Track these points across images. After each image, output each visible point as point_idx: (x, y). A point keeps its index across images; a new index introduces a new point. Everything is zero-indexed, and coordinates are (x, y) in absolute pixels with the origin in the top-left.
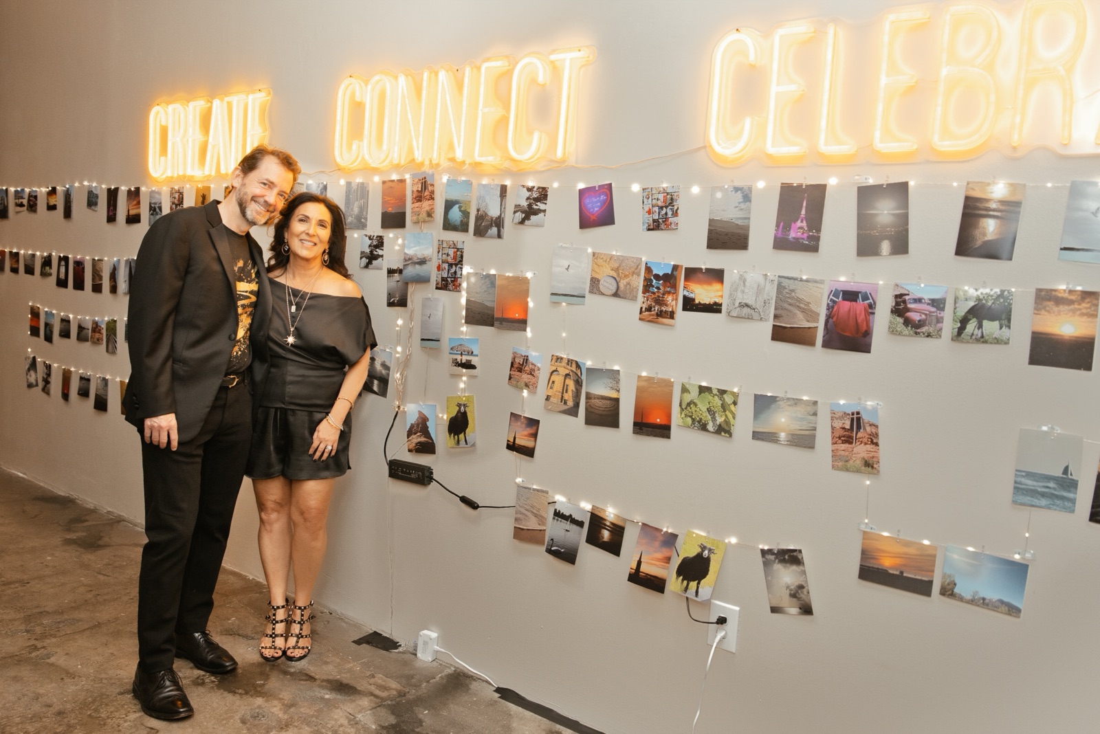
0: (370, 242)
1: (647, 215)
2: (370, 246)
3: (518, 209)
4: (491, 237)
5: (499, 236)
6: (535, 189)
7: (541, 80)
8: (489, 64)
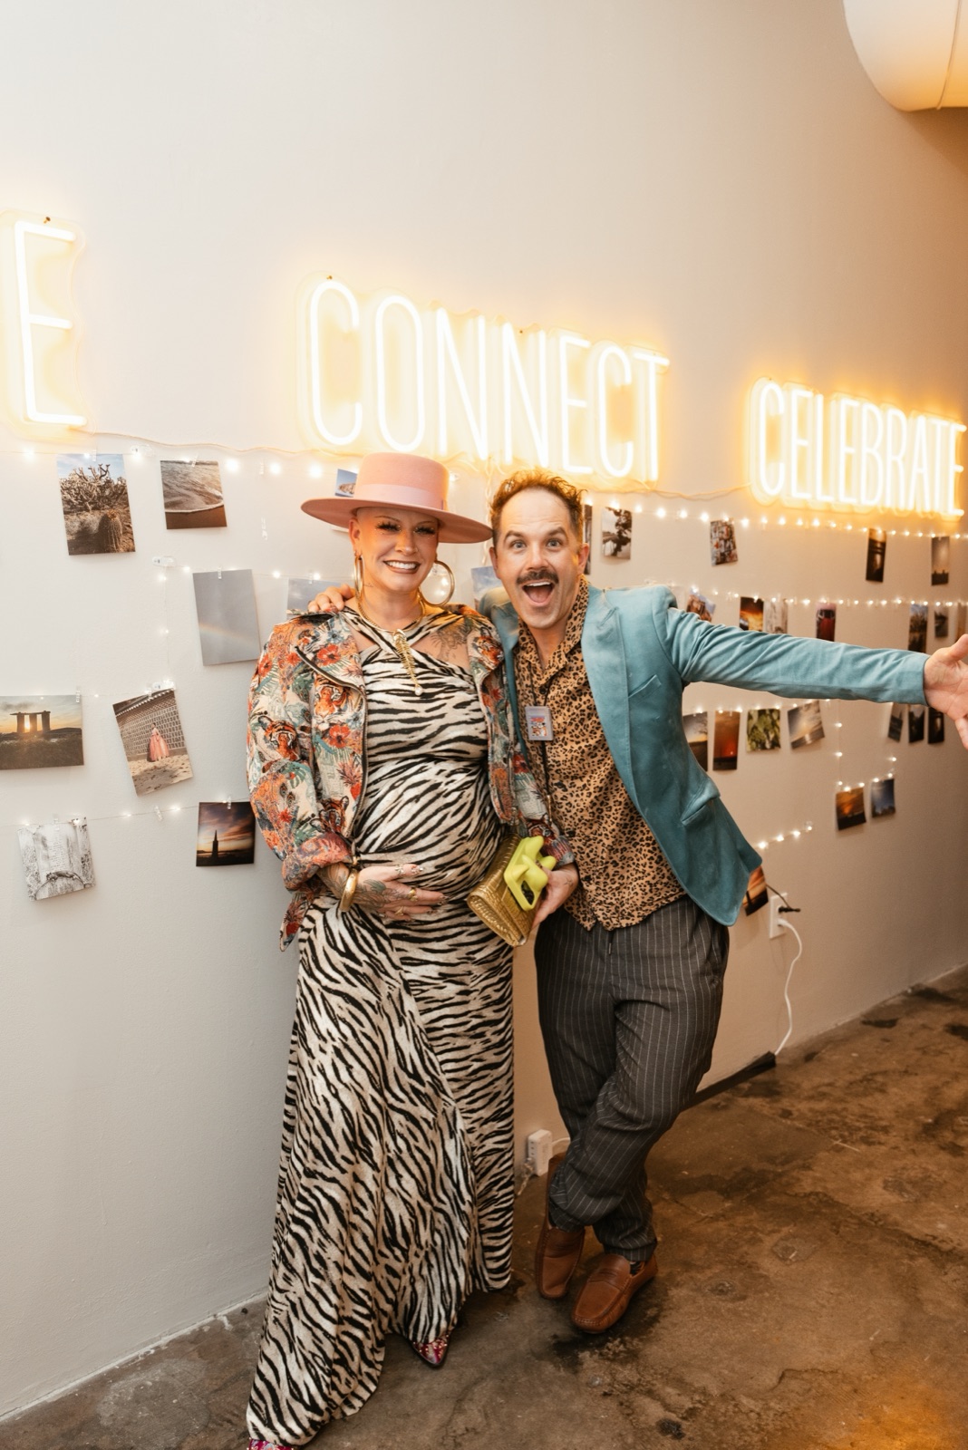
1: (715, 549)
3: (607, 537)
6: (622, 513)
7: (628, 380)
8: (570, 340)
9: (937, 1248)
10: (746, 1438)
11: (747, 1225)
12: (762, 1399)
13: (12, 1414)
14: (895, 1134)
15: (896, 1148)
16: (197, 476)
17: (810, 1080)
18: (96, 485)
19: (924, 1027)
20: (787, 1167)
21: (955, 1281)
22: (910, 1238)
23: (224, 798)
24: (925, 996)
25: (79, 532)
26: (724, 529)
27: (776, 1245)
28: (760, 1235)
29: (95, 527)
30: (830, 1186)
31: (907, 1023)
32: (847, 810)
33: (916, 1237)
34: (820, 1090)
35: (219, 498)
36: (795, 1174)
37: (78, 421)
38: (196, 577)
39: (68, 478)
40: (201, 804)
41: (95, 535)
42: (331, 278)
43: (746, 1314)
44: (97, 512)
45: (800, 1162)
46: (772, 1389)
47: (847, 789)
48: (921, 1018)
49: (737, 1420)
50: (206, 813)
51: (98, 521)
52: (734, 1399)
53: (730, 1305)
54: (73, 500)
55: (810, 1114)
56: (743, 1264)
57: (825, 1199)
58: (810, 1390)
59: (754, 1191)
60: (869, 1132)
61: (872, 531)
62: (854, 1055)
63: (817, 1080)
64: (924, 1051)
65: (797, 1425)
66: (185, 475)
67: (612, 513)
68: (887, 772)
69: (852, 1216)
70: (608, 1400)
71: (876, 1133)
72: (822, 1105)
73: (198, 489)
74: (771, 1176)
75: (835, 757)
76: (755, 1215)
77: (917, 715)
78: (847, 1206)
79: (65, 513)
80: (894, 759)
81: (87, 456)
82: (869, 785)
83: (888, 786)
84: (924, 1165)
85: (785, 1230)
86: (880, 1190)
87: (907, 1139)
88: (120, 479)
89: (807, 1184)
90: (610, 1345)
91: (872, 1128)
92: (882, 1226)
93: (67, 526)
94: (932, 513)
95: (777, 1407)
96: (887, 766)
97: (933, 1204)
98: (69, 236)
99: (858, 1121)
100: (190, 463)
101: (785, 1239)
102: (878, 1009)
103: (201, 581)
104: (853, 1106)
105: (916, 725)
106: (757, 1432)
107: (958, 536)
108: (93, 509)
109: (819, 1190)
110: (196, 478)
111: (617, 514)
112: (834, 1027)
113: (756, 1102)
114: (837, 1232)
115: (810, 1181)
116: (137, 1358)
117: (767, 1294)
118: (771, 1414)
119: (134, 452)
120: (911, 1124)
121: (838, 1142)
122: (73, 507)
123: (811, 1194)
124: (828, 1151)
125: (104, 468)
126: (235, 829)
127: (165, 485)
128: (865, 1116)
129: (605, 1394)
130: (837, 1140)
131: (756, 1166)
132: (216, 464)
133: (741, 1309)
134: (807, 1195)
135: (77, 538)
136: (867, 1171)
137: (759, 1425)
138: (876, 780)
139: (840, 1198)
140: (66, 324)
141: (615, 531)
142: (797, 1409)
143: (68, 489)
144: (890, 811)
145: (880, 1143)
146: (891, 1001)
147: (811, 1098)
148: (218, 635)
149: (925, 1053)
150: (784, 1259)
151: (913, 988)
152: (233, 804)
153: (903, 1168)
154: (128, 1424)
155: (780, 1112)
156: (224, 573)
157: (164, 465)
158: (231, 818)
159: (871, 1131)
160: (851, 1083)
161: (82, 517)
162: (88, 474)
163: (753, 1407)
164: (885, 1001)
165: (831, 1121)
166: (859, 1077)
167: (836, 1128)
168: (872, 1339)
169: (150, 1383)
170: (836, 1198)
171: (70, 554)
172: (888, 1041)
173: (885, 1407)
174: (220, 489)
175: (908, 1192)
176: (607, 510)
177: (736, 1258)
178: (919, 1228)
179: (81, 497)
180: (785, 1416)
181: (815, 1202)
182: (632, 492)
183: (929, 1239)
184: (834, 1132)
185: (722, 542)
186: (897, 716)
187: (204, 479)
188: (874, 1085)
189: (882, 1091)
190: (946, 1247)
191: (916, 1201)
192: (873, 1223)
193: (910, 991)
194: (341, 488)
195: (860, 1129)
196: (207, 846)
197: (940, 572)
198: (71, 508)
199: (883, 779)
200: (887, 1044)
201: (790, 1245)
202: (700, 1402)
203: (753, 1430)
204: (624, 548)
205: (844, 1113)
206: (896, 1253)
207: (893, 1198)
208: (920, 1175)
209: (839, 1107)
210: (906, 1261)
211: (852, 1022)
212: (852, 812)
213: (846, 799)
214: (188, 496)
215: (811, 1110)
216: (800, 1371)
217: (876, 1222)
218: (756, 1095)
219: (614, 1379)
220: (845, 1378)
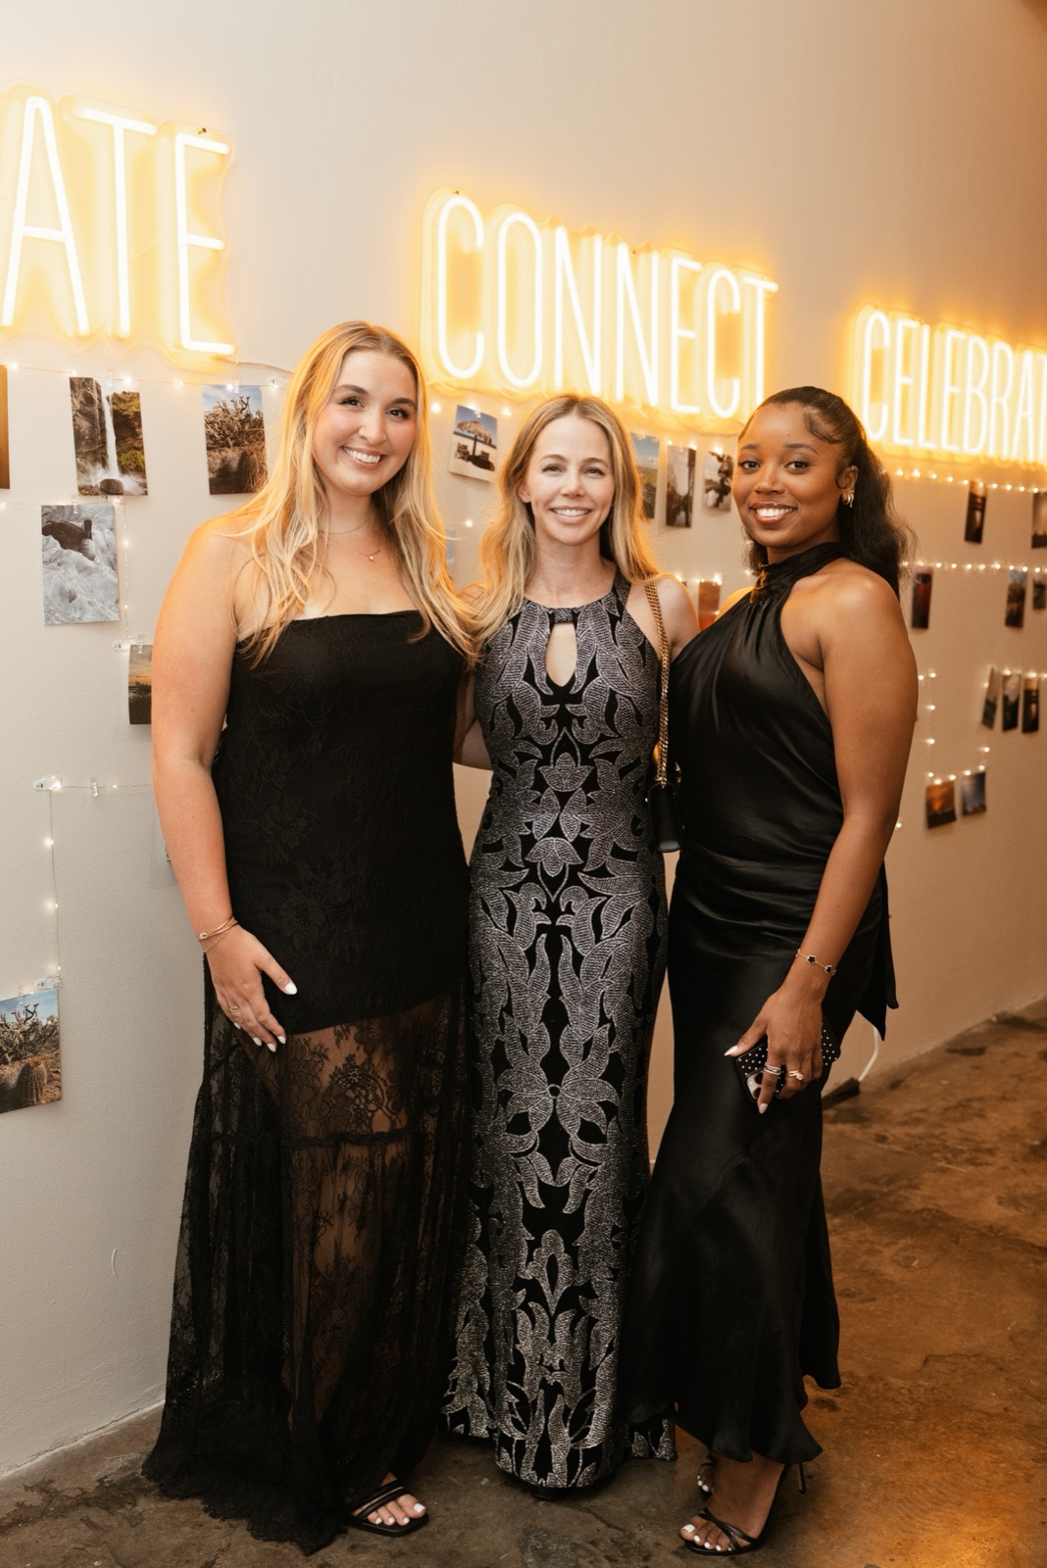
3: (710, 485)
4: (680, 526)
5: (688, 524)
6: (725, 459)
7: (737, 307)
8: (682, 262)
10: (901, 1408)
11: (862, 1239)
12: (911, 1379)
13: (136, 1414)
14: (1001, 1155)
15: (1005, 1168)
17: (900, 1106)
18: (237, 419)
19: (1016, 1054)
20: (892, 1187)
22: (1033, 1246)
24: (1012, 1024)
25: (220, 470)
27: (896, 1255)
28: (877, 1247)
29: (235, 465)
30: (942, 1203)
31: (997, 1052)
32: (937, 806)
33: (1039, 1244)
34: (915, 1115)
36: (902, 1192)
37: (226, 349)
39: (210, 409)
41: (235, 473)
42: (457, 192)
43: (878, 1313)
44: (237, 448)
45: (905, 1182)
46: (918, 1371)
47: (938, 782)
48: (1012, 1046)
49: (888, 1395)
51: (238, 458)
52: (882, 1380)
53: (860, 1306)
54: (216, 434)
55: (907, 1139)
56: (865, 1271)
57: (939, 1214)
58: (955, 1371)
59: (862, 1209)
60: (974, 1154)
61: (973, 484)
62: (944, 1082)
63: (908, 1107)
64: (1020, 1078)
65: (948, 1397)
67: (715, 458)
68: (979, 764)
69: (971, 1229)
71: (980, 1155)
72: (919, 1130)
74: (877, 1196)
75: (926, 744)
76: (868, 1230)
77: (1012, 699)
78: (963, 1220)
79: (209, 449)
80: (987, 750)
81: (230, 387)
82: (960, 777)
83: (980, 779)
84: (1037, 1183)
85: (902, 1242)
86: (995, 1205)
87: (1015, 1160)
88: (258, 413)
89: (916, 1201)
91: (978, 1150)
92: (1002, 1236)
93: (209, 463)
94: (1035, 464)
95: (926, 1384)
96: (980, 757)
98: (223, 149)
99: (960, 1144)
101: (905, 1249)
102: (964, 1037)
104: (953, 1131)
105: (1011, 710)
106: (912, 1404)
108: (234, 445)
109: (930, 1206)
111: (720, 459)
112: (915, 1055)
113: (847, 1128)
114: (957, 1243)
115: (919, 1199)
117: (896, 1296)
118: (922, 1390)
119: (271, 384)
120: (1018, 1147)
121: (939, 1164)
122: (216, 442)
123: (923, 1210)
124: (934, 1172)
125: (245, 400)
128: (967, 1140)
130: (941, 1161)
131: (860, 1187)
133: (872, 1308)
134: (918, 1212)
135: (218, 476)
136: (978, 1189)
137: (911, 1399)
138: (968, 773)
139: (954, 1213)
140: (218, 244)
141: (717, 478)
142: (946, 1385)
143: (212, 423)
144: (981, 809)
145: (987, 1164)
146: (974, 1030)
147: (903, 1124)
149: (1021, 1079)
150: (907, 1267)
151: (998, 1016)
153: (1016, 1186)
155: (873, 1137)
159: (977, 1154)
160: (946, 1109)
161: (223, 453)
162: (231, 407)
163: (902, 1385)
164: (969, 1030)
165: (933, 1144)
166: (953, 1103)
167: (938, 1151)
168: (1009, 1328)
170: (950, 1213)
171: (212, 493)
172: (978, 1068)
173: (1031, 1381)
175: (1025, 1207)
176: (710, 455)
177: (857, 1267)
178: (1040, 1237)
179: (224, 432)
180: (935, 1391)
181: (929, 1218)
184: (936, 1155)
186: (991, 699)
188: (971, 1111)
189: (981, 1115)
191: (1034, 1214)
192: (993, 1234)
193: (994, 1019)
194: (460, 426)
195: (963, 1152)
197: (1041, 533)
198: (214, 444)
199: (975, 772)
200: (977, 1072)
201: (911, 1255)
202: (849, 1383)
203: (907, 1402)
204: (725, 498)
205: (944, 1137)
206: (1021, 1258)
207: (1009, 1212)
208: (1035, 1192)
209: (937, 1131)
210: (1032, 1265)
211: (933, 1052)
212: (942, 809)
213: (937, 794)
215: (907, 1135)
216: (943, 1356)
217: (996, 1234)
218: (844, 1122)
220: (989, 1360)
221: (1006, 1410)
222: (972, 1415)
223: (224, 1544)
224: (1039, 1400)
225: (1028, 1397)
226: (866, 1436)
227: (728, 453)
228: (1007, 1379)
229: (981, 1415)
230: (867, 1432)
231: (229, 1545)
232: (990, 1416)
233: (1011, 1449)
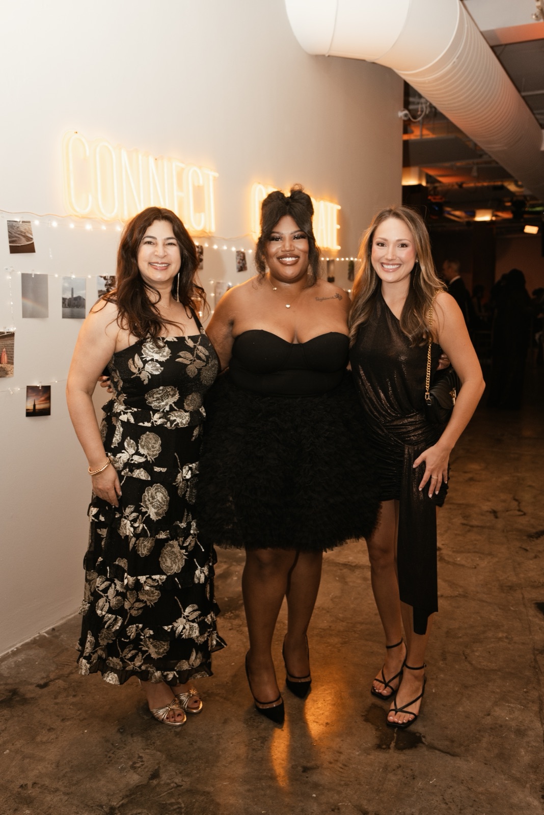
0: (105, 282)
1: (238, 265)
2: (106, 285)
7: (201, 183)
8: (177, 164)
9: (350, 566)
16: (23, 228)
21: (359, 574)
22: (339, 563)
23: (37, 383)
26: (242, 255)
33: (341, 562)
35: (32, 239)
38: (23, 275)
40: (28, 387)
42: (77, 132)
50: (30, 391)
66: (18, 227)
70: (232, 631)
73: (23, 234)
90: (227, 615)
94: (327, 248)
97: (346, 551)
100: (20, 222)
103: (25, 277)
107: (338, 259)
110: (22, 229)
116: (8, 653)
126: (43, 398)
127: (9, 232)
129: (230, 629)
132: (29, 222)
148: (30, 304)
152: (42, 387)
154: (18, 674)
156: (35, 275)
157: (9, 222)
158: (41, 393)
168: (331, 596)
169: (20, 660)
173: (340, 615)
174: (31, 234)
178: (342, 560)
182: (204, 237)
183: (347, 563)
185: (241, 261)
187: (25, 229)
190: (354, 564)
196: (31, 407)
197: (331, 276)
210: (339, 571)
214: (19, 238)
219: (232, 624)
220: (323, 609)
221: (330, 627)
222: (317, 630)
223: (3, 728)
224: (343, 621)
225: (338, 621)
226: (277, 644)
227: (201, 244)
228: (330, 615)
229: (321, 630)
230: (277, 643)
231: (6, 728)
232: (324, 630)
233: (332, 641)
